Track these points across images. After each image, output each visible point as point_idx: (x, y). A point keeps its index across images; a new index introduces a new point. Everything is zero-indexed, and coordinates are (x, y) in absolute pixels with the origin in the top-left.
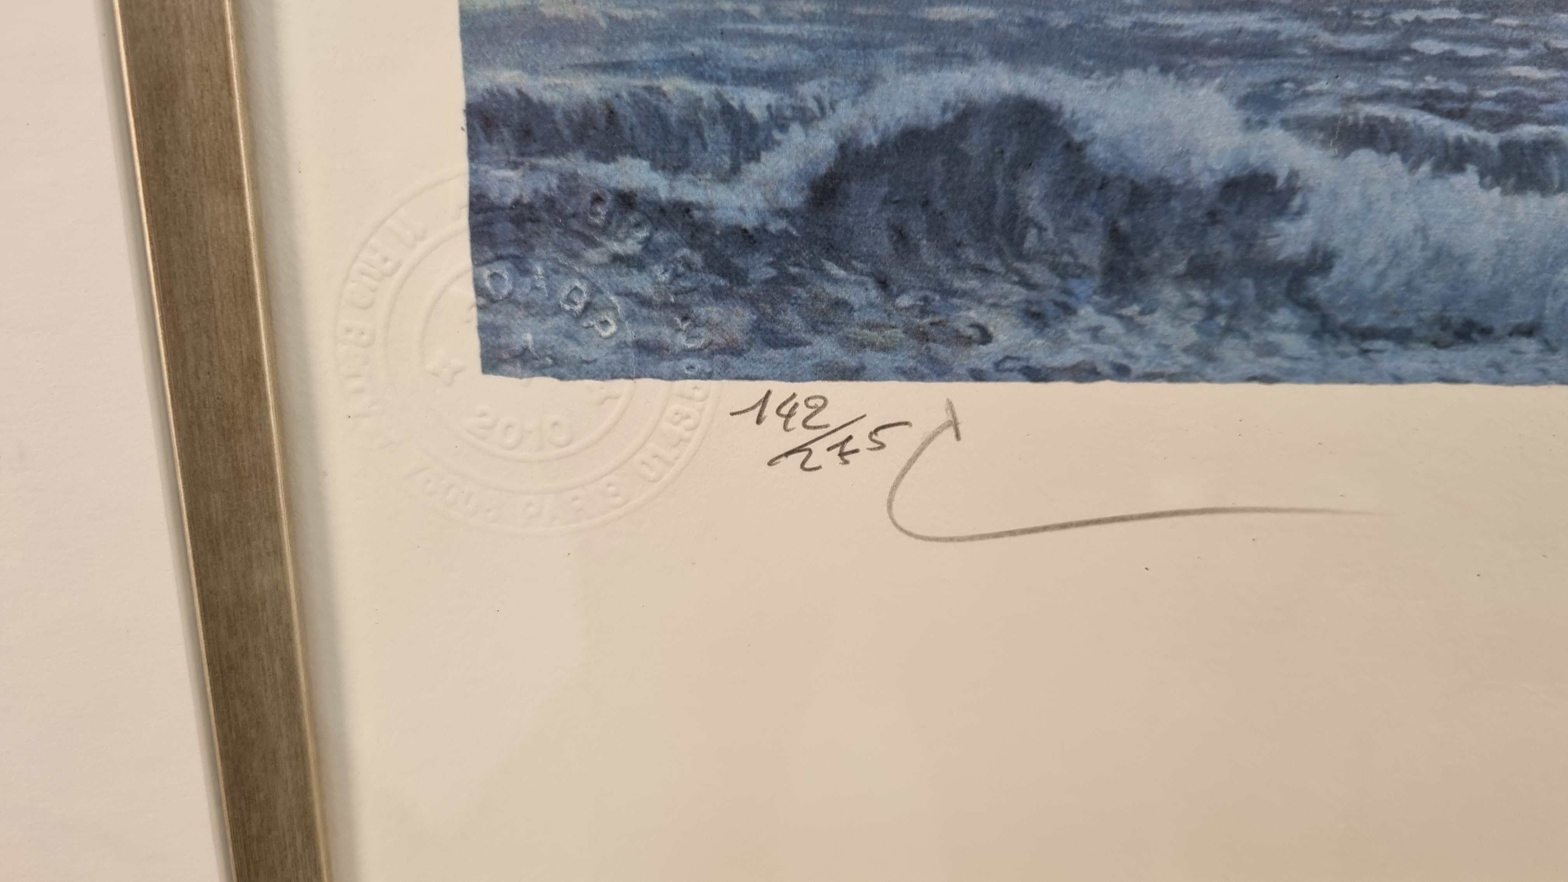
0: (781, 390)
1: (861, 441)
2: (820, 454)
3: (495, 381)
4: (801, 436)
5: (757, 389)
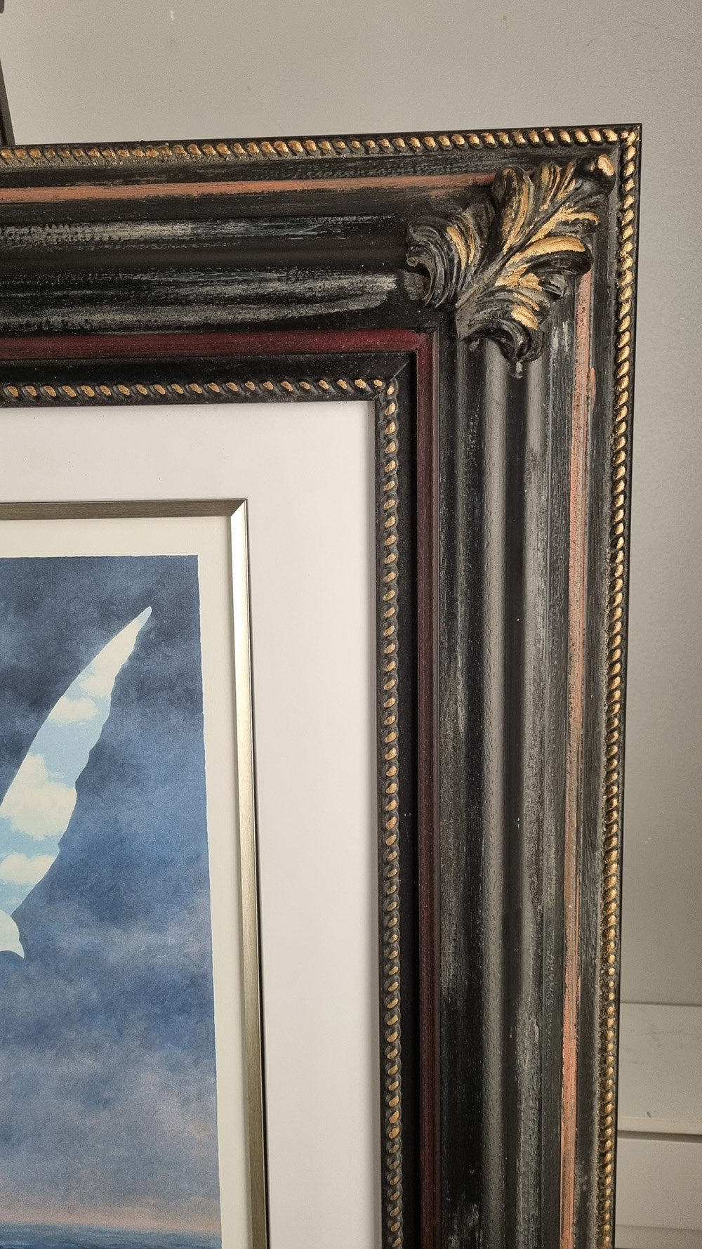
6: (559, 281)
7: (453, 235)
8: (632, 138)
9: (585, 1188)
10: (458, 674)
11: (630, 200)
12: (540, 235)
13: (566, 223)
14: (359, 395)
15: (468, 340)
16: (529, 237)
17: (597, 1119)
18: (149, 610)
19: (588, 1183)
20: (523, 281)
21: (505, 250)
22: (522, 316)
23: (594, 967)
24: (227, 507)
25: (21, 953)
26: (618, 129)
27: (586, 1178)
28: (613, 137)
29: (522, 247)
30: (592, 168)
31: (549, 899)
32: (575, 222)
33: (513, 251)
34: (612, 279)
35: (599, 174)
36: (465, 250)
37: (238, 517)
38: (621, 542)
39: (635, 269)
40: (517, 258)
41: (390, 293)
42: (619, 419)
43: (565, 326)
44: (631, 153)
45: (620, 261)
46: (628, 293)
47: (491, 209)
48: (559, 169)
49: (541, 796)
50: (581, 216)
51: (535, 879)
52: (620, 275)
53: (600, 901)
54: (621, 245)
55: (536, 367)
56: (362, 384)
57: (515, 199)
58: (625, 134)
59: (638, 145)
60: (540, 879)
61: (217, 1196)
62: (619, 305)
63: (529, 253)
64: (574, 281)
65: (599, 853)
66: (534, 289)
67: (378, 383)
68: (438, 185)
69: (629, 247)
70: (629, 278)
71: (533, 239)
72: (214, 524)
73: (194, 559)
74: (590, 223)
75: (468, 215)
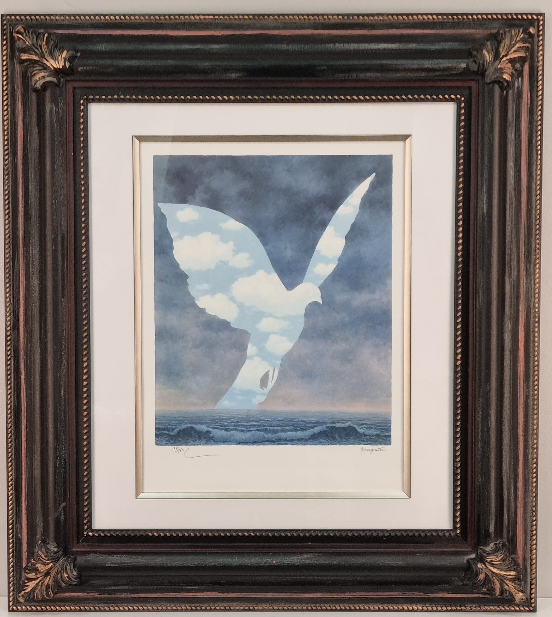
0: (176, 446)
1: (182, 450)
2: (179, 451)
3: (157, 446)
4: (178, 450)
5: (174, 446)
6: (518, 65)
7: (485, 52)
8: (542, 18)
9: (527, 394)
10: (485, 194)
11: (541, 38)
12: (512, 51)
13: (520, 47)
14: (452, 100)
15: (489, 84)
16: (508, 52)
17: (532, 368)
18: (374, 175)
19: (529, 392)
20: (507, 66)
21: (501, 57)
22: (506, 77)
23: (531, 308)
24: (404, 138)
25: (321, 302)
26: (537, 15)
27: (528, 390)
28: (535, 17)
29: (506, 56)
30: (528, 32)
31: (514, 277)
32: (523, 47)
33: (503, 57)
34: (535, 64)
35: (530, 33)
36: (488, 56)
37: (408, 141)
38: (539, 152)
39: (543, 60)
40: (504, 59)
41: (465, 68)
42: (538, 110)
43: (520, 79)
44: (541, 23)
45: (538, 57)
46: (541, 68)
47: (496, 43)
48: (517, 30)
49: (512, 240)
50: (525, 45)
51: (510, 269)
52: (538, 62)
53: (533, 284)
54: (538, 52)
55: (511, 92)
56: (453, 97)
57: (504, 41)
58: (539, 17)
59: (544, 20)
60: (511, 270)
61: (390, 397)
62: (538, 71)
63: (508, 57)
64: (522, 66)
65: (532, 265)
66: (510, 68)
67: (459, 97)
68: (479, 33)
69: (541, 53)
70: (541, 63)
71: (510, 53)
72: (399, 144)
73: (391, 156)
74: (528, 47)
75: (489, 44)
